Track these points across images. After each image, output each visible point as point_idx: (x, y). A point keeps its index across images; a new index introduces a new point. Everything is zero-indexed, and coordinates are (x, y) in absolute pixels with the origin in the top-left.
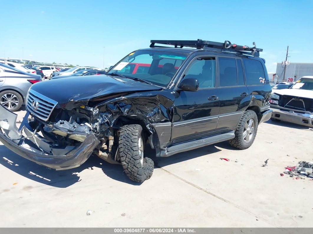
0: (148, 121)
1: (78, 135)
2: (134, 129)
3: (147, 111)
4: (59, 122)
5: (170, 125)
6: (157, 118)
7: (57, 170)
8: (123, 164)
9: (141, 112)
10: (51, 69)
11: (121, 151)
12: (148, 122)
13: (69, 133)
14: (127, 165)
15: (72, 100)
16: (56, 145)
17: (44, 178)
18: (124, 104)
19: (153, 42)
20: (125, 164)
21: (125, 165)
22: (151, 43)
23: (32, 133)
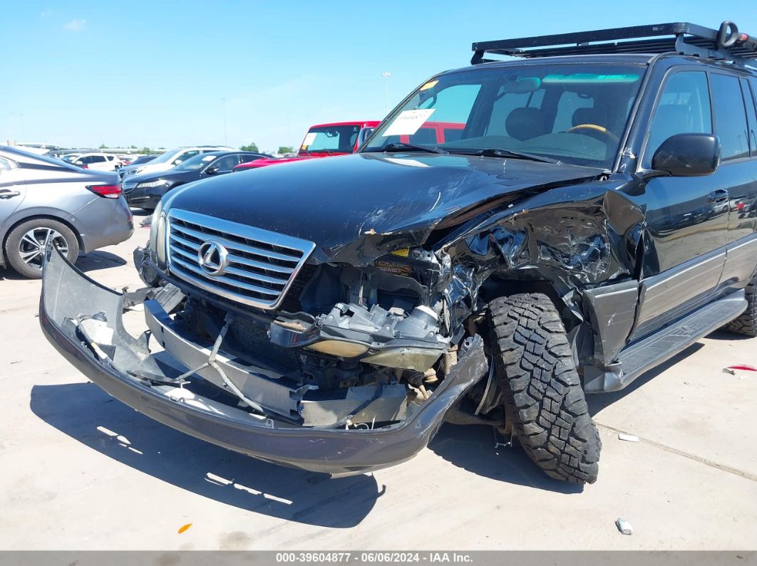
0: (569, 282)
1: (413, 351)
2: (542, 310)
3: (569, 250)
4: (335, 312)
5: (636, 288)
6: (600, 269)
7: (334, 476)
8: (530, 433)
9: (553, 254)
10: (107, 159)
11: (518, 389)
12: (571, 285)
13: (374, 345)
14: (546, 433)
15: (372, 232)
16: (311, 387)
17: (267, 496)
18: (507, 234)
19: (480, 49)
20: (536, 431)
21: (536, 434)
22: (474, 52)
23: (206, 351)
